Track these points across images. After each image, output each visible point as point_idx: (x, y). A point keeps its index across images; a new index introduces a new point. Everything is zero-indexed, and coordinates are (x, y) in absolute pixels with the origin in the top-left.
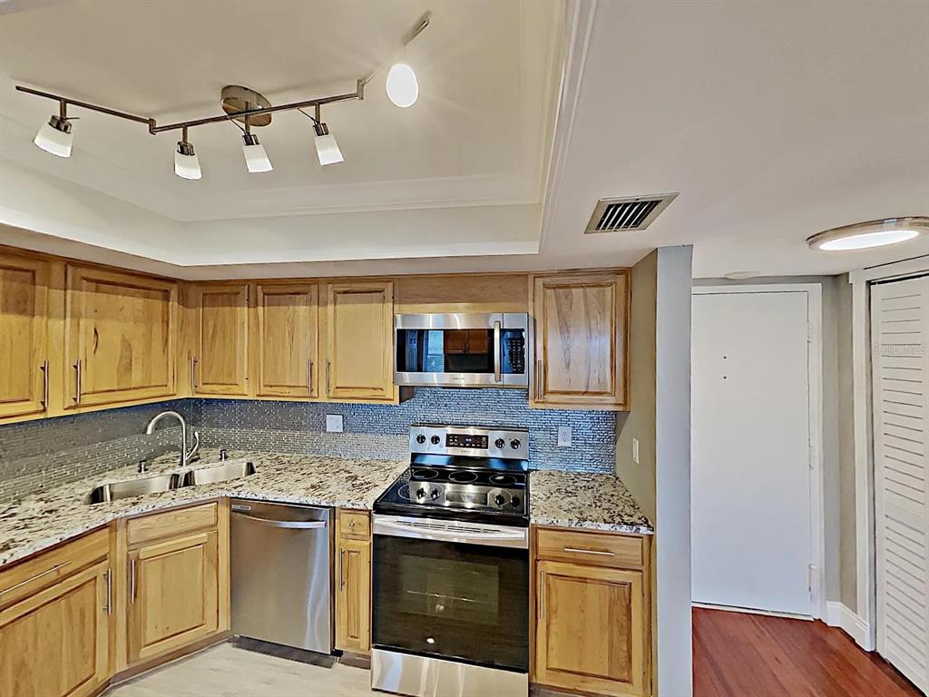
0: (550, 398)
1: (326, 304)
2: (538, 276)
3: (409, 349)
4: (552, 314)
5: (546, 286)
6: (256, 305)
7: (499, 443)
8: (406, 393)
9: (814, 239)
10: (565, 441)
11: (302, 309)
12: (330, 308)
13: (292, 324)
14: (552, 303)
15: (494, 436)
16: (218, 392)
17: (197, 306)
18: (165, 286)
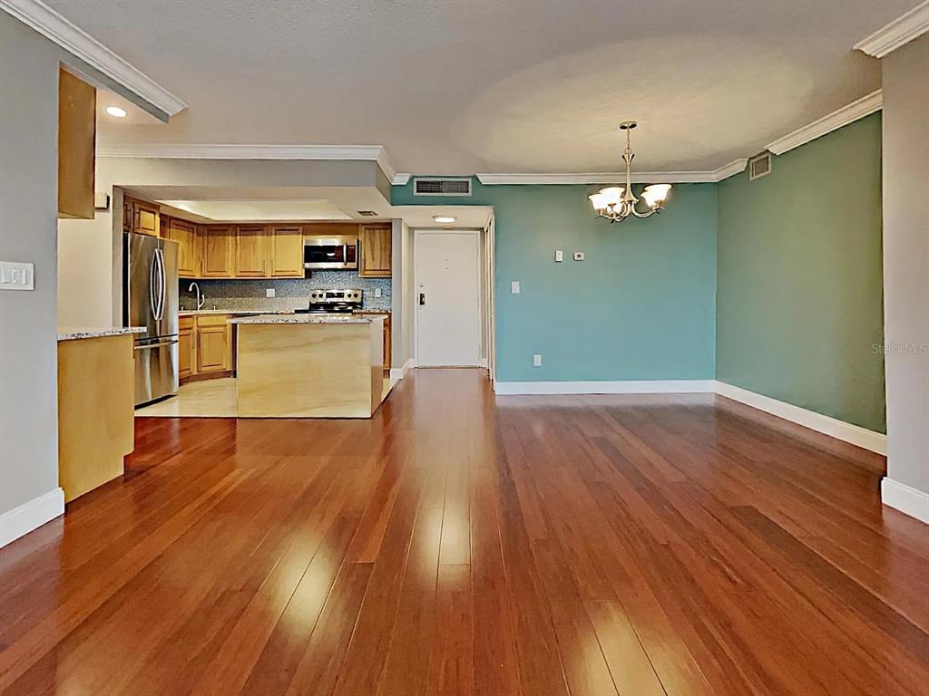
0: (366, 272)
1: (271, 235)
2: (363, 224)
3: (313, 254)
4: (367, 239)
5: (366, 229)
6: (236, 235)
7: (349, 296)
8: (309, 273)
9: (434, 217)
10: (378, 295)
11: (259, 238)
12: (273, 236)
13: (255, 243)
14: (367, 234)
15: (347, 292)
16: (217, 276)
17: (204, 235)
18: (193, 226)
